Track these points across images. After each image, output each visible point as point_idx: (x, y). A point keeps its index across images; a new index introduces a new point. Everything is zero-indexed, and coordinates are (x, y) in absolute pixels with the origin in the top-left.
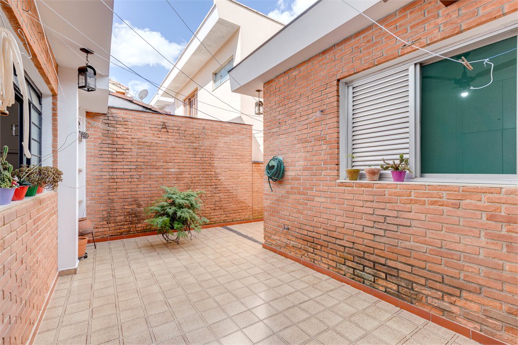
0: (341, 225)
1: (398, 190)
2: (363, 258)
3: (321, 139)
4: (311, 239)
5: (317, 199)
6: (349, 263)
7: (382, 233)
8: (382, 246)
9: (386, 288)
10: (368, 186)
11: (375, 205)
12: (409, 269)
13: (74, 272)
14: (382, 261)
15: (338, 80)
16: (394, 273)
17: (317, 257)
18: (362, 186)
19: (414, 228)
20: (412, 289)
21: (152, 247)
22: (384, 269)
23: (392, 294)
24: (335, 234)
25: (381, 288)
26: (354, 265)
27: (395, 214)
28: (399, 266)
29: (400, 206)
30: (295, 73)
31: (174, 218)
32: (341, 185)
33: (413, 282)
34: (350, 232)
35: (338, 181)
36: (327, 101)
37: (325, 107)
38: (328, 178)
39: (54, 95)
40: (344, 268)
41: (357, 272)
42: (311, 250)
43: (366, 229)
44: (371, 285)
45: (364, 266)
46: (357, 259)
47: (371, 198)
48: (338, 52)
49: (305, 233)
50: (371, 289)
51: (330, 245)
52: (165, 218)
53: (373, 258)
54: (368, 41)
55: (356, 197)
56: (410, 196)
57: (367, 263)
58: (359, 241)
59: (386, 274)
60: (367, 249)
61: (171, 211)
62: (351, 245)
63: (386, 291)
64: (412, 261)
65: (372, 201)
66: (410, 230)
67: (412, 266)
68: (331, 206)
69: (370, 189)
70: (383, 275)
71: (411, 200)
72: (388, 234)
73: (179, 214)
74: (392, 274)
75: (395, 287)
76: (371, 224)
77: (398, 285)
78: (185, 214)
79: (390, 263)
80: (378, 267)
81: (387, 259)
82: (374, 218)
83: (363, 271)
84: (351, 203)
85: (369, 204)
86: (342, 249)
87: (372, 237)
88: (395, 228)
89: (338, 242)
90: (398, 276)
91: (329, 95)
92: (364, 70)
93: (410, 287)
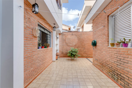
0: (109, 60)
1: (124, 50)
2: (114, 71)
3: (104, 34)
4: (102, 64)
5: (103, 52)
6: (111, 73)
7: (119, 64)
8: (119, 69)
9: (121, 83)
10: (116, 48)
11: (117, 55)
12: (127, 78)
13: (55, 61)
14: (119, 74)
15: (108, 16)
16: (123, 78)
17: (103, 69)
18: (114, 48)
19: (129, 64)
20: (129, 86)
21: (68, 60)
22: (120, 76)
23: (122, 86)
24: (107, 63)
25: (119, 83)
26: (112, 73)
27: (123, 58)
28: (125, 76)
29: (125, 56)
30: (98, 16)
31: (72, 54)
32: (109, 48)
33: (129, 83)
34: (111, 63)
35: (108, 47)
36: (105, 23)
37: (105, 25)
38: (106, 46)
39: (52, 32)
40: (110, 74)
41: (113, 76)
42: (102, 67)
43: (115, 63)
44: (116, 81)
45: (115, 74)
46: (113, 72)
47: (116, 52)
48: (108, 7)
49: (101, 61)
50: (116, 82)
51: (106, 66)
52: (70, 54)
53: (117, 72)
54: (115, 2)
55: (113, 52)
56: (128, 52)
57: (115, 73)
58: (113, 66)
59: (121, 78)
60: (115, 69)
61: (71, 52)
62: (111, 67)
63: (121, 84)
64: (128, 76)
65: (117, 54)
66: (128, 65)
67: (129, 77)
68: (106, 54)
69: (116, 49)
70: (120, 79)
71: (128, 54)
72: (121, 65)
73: (73, 53)
74: (122, 79)
75: (123, 84)
76: (116, 61)
77: (124, 83)
78: (74, 53)
79: (122, 75)
80: (118, 75)
81: (121, 73)
82: (117, 59)
83: (114, 76)
84: (111, 54)
85: (116, 54)
86: (109, 68)
87: (116, 65)
88: (123, 63)
89: (108, 65)
90: (124, 80)
91: (106, 21)
92: (114, 11)
93: (128, 85)
